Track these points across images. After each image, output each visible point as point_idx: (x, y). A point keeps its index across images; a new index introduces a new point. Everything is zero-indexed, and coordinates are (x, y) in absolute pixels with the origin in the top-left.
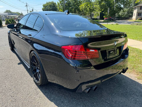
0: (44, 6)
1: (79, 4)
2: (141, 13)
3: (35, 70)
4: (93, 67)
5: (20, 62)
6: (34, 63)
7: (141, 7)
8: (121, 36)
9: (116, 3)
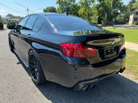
0: (44, 11)
1: (78, 9)
2: (137, 18)
3: (34, 69)
4: (91, 65)
5: (19, 62)
6: (32, 62)
7: (137, 12)
8: (119, 37)
9: (113, 9)
